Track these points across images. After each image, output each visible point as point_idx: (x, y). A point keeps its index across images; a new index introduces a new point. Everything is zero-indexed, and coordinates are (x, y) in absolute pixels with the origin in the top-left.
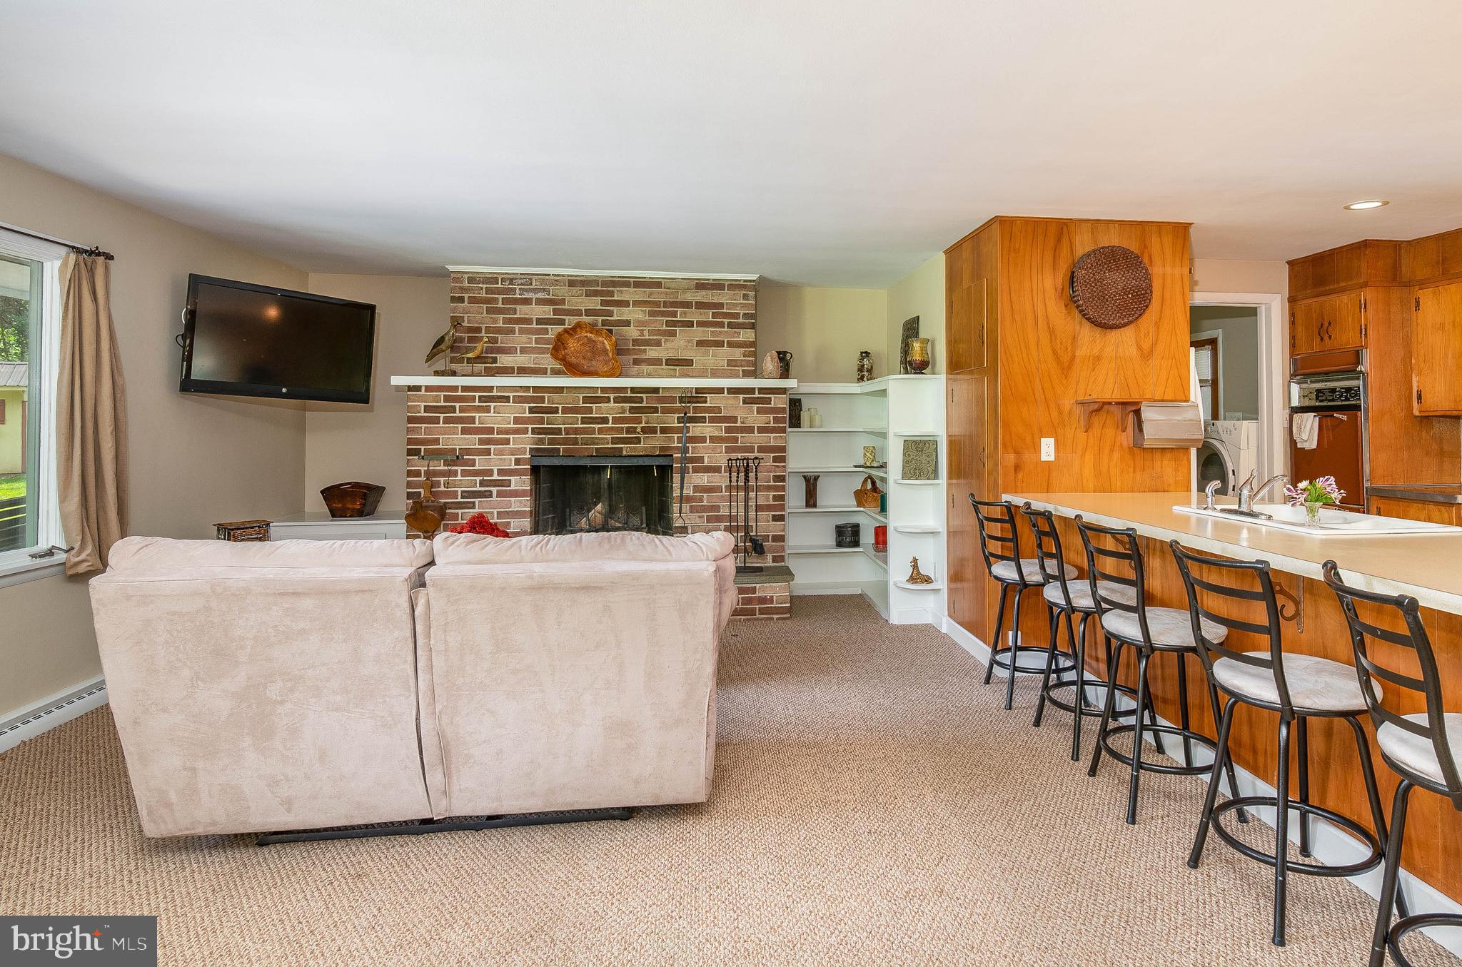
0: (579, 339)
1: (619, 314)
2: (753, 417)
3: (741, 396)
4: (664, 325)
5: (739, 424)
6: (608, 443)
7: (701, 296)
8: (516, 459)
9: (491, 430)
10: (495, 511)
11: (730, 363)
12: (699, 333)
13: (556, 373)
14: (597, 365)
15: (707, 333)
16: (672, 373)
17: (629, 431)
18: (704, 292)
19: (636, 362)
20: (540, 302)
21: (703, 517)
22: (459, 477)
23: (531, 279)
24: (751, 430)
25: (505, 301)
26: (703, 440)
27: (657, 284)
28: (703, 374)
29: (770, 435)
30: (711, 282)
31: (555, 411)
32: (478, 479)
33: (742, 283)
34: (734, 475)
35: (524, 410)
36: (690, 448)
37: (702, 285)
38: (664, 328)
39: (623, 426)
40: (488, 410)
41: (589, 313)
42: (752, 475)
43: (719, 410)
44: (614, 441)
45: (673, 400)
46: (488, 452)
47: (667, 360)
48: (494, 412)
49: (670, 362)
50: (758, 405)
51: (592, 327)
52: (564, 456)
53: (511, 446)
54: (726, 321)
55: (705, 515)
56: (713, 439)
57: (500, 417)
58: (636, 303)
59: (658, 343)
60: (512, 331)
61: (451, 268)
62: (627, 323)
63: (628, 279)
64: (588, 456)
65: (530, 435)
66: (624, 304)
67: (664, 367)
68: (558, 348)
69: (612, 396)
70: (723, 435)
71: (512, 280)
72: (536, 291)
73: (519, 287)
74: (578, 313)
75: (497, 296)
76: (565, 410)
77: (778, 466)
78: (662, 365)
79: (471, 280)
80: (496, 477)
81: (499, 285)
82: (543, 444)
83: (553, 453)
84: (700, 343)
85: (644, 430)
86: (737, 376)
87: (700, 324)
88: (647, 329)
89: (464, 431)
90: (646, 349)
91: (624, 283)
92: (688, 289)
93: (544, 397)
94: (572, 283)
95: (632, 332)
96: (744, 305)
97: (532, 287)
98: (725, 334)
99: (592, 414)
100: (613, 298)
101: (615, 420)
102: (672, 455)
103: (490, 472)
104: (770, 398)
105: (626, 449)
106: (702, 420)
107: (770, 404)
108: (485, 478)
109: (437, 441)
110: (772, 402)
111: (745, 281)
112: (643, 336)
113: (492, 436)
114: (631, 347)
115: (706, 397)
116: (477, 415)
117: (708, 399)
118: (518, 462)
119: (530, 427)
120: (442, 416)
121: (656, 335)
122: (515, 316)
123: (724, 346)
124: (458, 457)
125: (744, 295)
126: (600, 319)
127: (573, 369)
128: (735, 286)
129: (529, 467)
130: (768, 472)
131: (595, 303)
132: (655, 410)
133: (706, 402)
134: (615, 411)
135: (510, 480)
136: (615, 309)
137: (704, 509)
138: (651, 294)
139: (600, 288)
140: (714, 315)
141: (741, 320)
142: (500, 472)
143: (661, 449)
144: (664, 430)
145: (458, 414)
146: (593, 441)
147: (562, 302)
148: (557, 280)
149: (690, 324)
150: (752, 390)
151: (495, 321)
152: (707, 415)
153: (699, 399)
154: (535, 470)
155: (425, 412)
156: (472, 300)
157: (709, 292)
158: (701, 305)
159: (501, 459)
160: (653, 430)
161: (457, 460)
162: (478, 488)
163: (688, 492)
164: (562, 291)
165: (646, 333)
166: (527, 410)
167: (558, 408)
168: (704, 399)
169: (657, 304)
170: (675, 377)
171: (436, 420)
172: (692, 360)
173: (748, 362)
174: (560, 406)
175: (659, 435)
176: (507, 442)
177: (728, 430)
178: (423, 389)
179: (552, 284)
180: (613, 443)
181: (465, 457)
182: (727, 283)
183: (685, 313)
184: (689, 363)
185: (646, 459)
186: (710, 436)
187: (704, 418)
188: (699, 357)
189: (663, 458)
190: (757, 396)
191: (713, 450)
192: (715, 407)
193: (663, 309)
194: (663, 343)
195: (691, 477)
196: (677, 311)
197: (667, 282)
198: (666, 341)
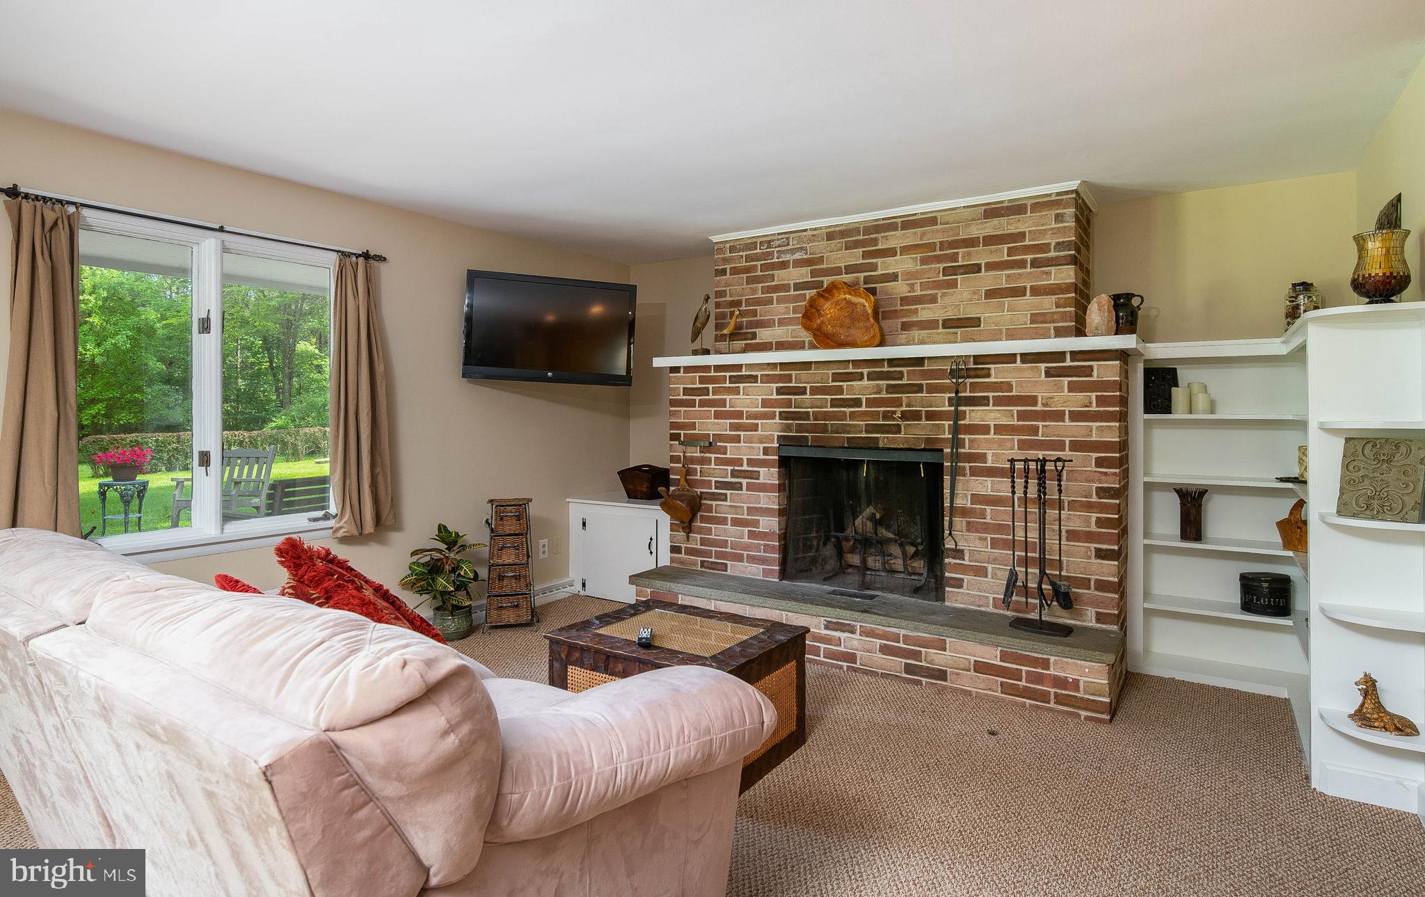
0: (837, 303)
1: (885, 266)
2: (1062, 396)
3: (1043, 366)
4: (941, 275)
5: (1039, 408)
6: (861, 432)
7: (991, 227)
8: (764, 448)
9: (739, 415)
10: (745, 506)
11: (1035, 318)
12: (989, 280)
13: (813, 347)
14: (857, 334)
15: (1001, 279)
16: (952, 337)
17: (887, 416)
18: (995, 221)
19: (906, 327)
20: (799, 263)
21: (986, 539)
22: (713, 466)
23: (788, 238)
24: (1059, 416)
25: (764, 267)
26: (984, 429)
27: (931, 220)
28: (995, 336)
29: (1091, 424)
30: (1006, 204)
31: (802, 391)
32: (730, 468)
33: (1053, 198)
34: (1020, 482)
35: (769, 391)
36: (967, 441)
37: (992, 212)
38: (941, 277)
39: (879, 409)
40: (736, 391)
41: (850, 269)
42: (1051, 484)
43: (1009, 386)
44: (869, 429)
45: (939, 374)
46: (737, 439)
47: (945, 321)
48: (743, 394)
49: (948, 324)
50: (1070, 379)
51: (852, 287)
52: (814, 446)
53: (760, 432)
54: (1029, 257)
55: (989, 536)
56: (1000, 429)
57: (749, 399)
58: (906, 250)
59: (933, 299)
60: (770, 301)
61: (716, 239)
62: (894, 277)
63: (894, 220)
64: (839, 448)
65: (777, 420)
66: (890, 252)
67: (941, 330)
68: (810, 315)
69: (865, 371)
70: (1016, 423)
71: (769, 242)
72: (793, 251)
73: (777, 249)
74: (837, 271)
75: (755, 263)
76: (815, 391)
77: (1106, 474)
78: (938, 328)
79: (732, 249)
80: (745, 467)
81: (758, 251)
82: (791, 431)
83: (799, 442)
84: (990, 294)
85: (905, 417)
86: (1046, 336)
87: (991, 266)
88: (918, 281)
89: (718, 415)
90: (916, 309)
91: (888, 226)
92: (973, 220)
93: (791, 375)
94: (830, 236)
95: (900, 288)
96: (1056, 232)
97: (789, 247)
98: (1028, 277)
99: (842, 394)
100: (877, 248)
101: (870, 402)
102: (942, 450)
103: (739, 462)
104: (1091, 367)
105: (884, 439)
106: (984, 401)
107: (1091, 376)
108: (736, 468)
109: (693, 426)
110: (1095, 373)
111: (1058, 194)
112: (914, 291)
113: (740, 421)
114: (899, 308)
115: (989, 369)
116: (728, 397)
117: (993, 372)
118: (766, 451)
119: (778, 410)
120: (698, 398)
121: (931, 289)
122: (773, 283)
123: (1025, 295)
124: (711, 443)
125: (1057, 216)
126: (862, 275)
127: (824, 339)
128: (1042, 204)
129: (777, 458)
130: (1089, 481)
131: (855, 257)
132: (919, 388)
133: (988, 376)
134: (868, 392)
135: (759, 472)
136: (879, 261)
137: (986, 528)
138: (923, 235)
139: (861, 237)
140: (1011, 252)
141: (1052, 254)
142: (751, 462)
143: (928, 440)
144: (931, 416)
145: (711, 397)
146: (845, 429)
147: (821, 260)
148: (814, 235)
149: (976, 268)
150: (1059, 356)
151: (754, 291)
152: (991, 395)
153: (979, 372)
154: (784, 462)
155: (684, 395)
156: (735, 271)
157: (1004, 220)
158: (990, 240)
159: (750, 447)
160: (916, 416)
161: (710, 447)
162: (729, 479)
163: (959, 502)
164: (820, 248)
165: (918, 287)
166: (775, 391)
167: (805, 388)
168: (986, 371)
169: (931, 247)
170: (956, 342)
171: (692, 404)
172: (980, 319)
173: (1064, 317)
174: (808, 386)
175: (924, 422)
176: (755, 428)
177: (1022, 415)
178: (682, 370)
179: (810, 241)
180: (867, 432)
181: (718, 444)
182: (1029, 203)
183: (969, 254)
184: (975, 322)
185: (909, 453)
186: (994, 425)
187: (987, 398)
188: (989, 314)
189: (930, 453)
190: (1068, 363)
191: (1001, 444)
192: (1002, 382)
193: (938, 253)
194: (939, 298)
195: (968, 481)
196: (958, 253)
197: (945, 215)
198: (944, 295)
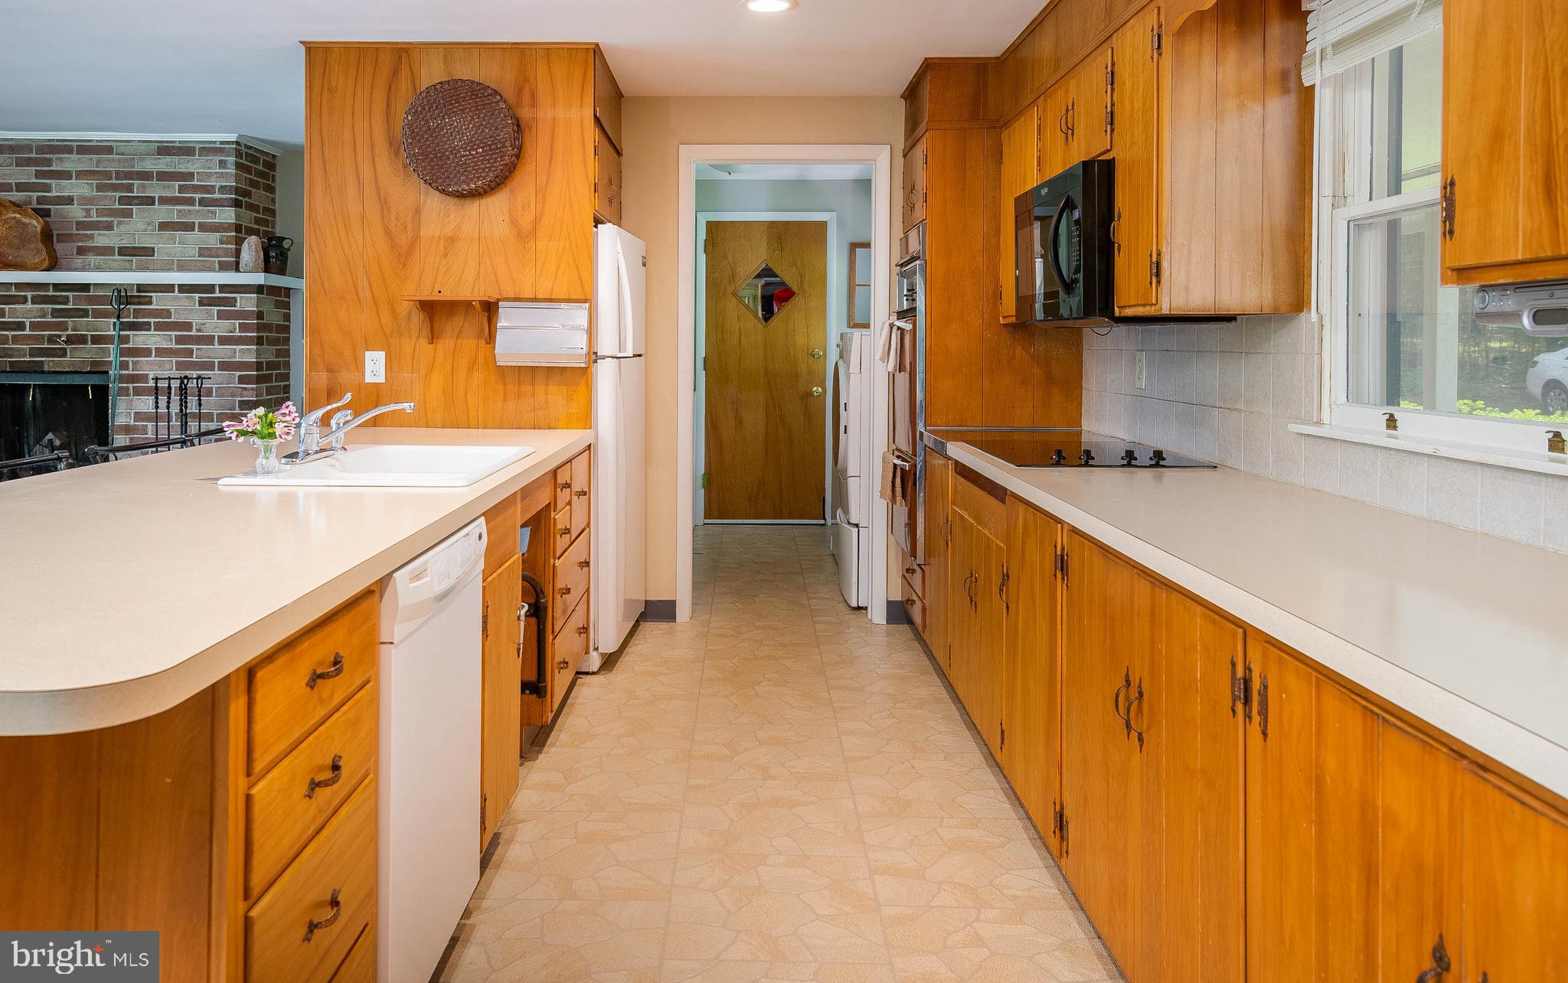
0: (6, 222)
1: (59, 188)
2: (213, 324)
3: (197, 296)
4: (117, 203)
5: (193, 333)
6: (24, 356)
7: (164, 164)
11: (202, 252)
12: (161, 213)
15: (173, 213)
16: (127, 265)
17: (51, 340)
18: (168, 159)
19: (81, 251)
24: (209, 340)
26: (147, 352)
27: (106, 149)
28: (167, 267)
29: (235, 347)
30: (177, 145)
33: (218, 145)
34: (163, 399)
36: (131, 364)
37: (165, 150)
38: (117, 206)
39: (44, 333)
41: (21, 187)
42: (192, 401)
43: (168, 313)
44: (34, 353)
45: (105, 300)
47: (120, 249)
49: (123, 251)
50: (218, 308)
51: (22, 207)
54: (197, 196)
56: (160, 352)
58: (80, 175)
59: (109, 227)
62: (68, 201)
63: (70, 144)
64: (2, 372)
66: (67, 175)
67: (117, 257)
69: (29, 295)
70: (174, 346)
77: (245, 389)
78: (113, 255)
84: (164, 226)
85: (71, 339)
86: (212, 270)
87: (164, 200)
88: (95, 207)
90: (93, 234)
92: (147, 154)
95: (76, 212)
96: (222, 176)
98: (196, 214)
99: (4, 317)
100: (50, 168)
101: (34, 326)
102: (107, 372)
104: (235, 299)
105: (49, 362)
106: (146, 327)
107: (235, 306)
110: (238, 304)
111: (222, 143)
112: (90, 216)
114: (75, 231)
115: (151, 297)
117: (154, 300)
121: (106, 216)
123: (194, 230)
125: (221, 162)
126: (34, 195)
128: (208, 149)
130: (234, 396)
131: (28, 174)
132: (84, 313)
133: (150, 303)
134: (34, 314)
136: (53, 182)
138: (98, 163)
139: (34, 155)
140: (181, 189)
141: (217, 196)
143: (93, 363)
144: (96, 340)
146: (7, 353)
149: (150, 201)
150: (210, 288)
152: (152, 320)
153: (142, 300)
157: (175, 158)
158: (163, 176)
160: (82, 340)
163: (120, 421)
165: (94, 213)
168: (148, 299)
169: (107, 175)
170: (131, 270)
172: (153, 249)
173: (226, 253)
175: (89, 346)
177: (180, 340)
180: (31, 356)
182: (198, 146)
183: (143, 186)
184: (149, 252)
185: (78, 377)
186: (156, 348)
187: (149, 323)
188: (167, 246)
189: (96, 376)
190: (217, 294)
191: (161, 366)
192: (162, 309)
193: (114, 181)
194: (115, 226)
195: (132, 400)
196: (133, 184)
197: (121, 146)
198: (119, 223)
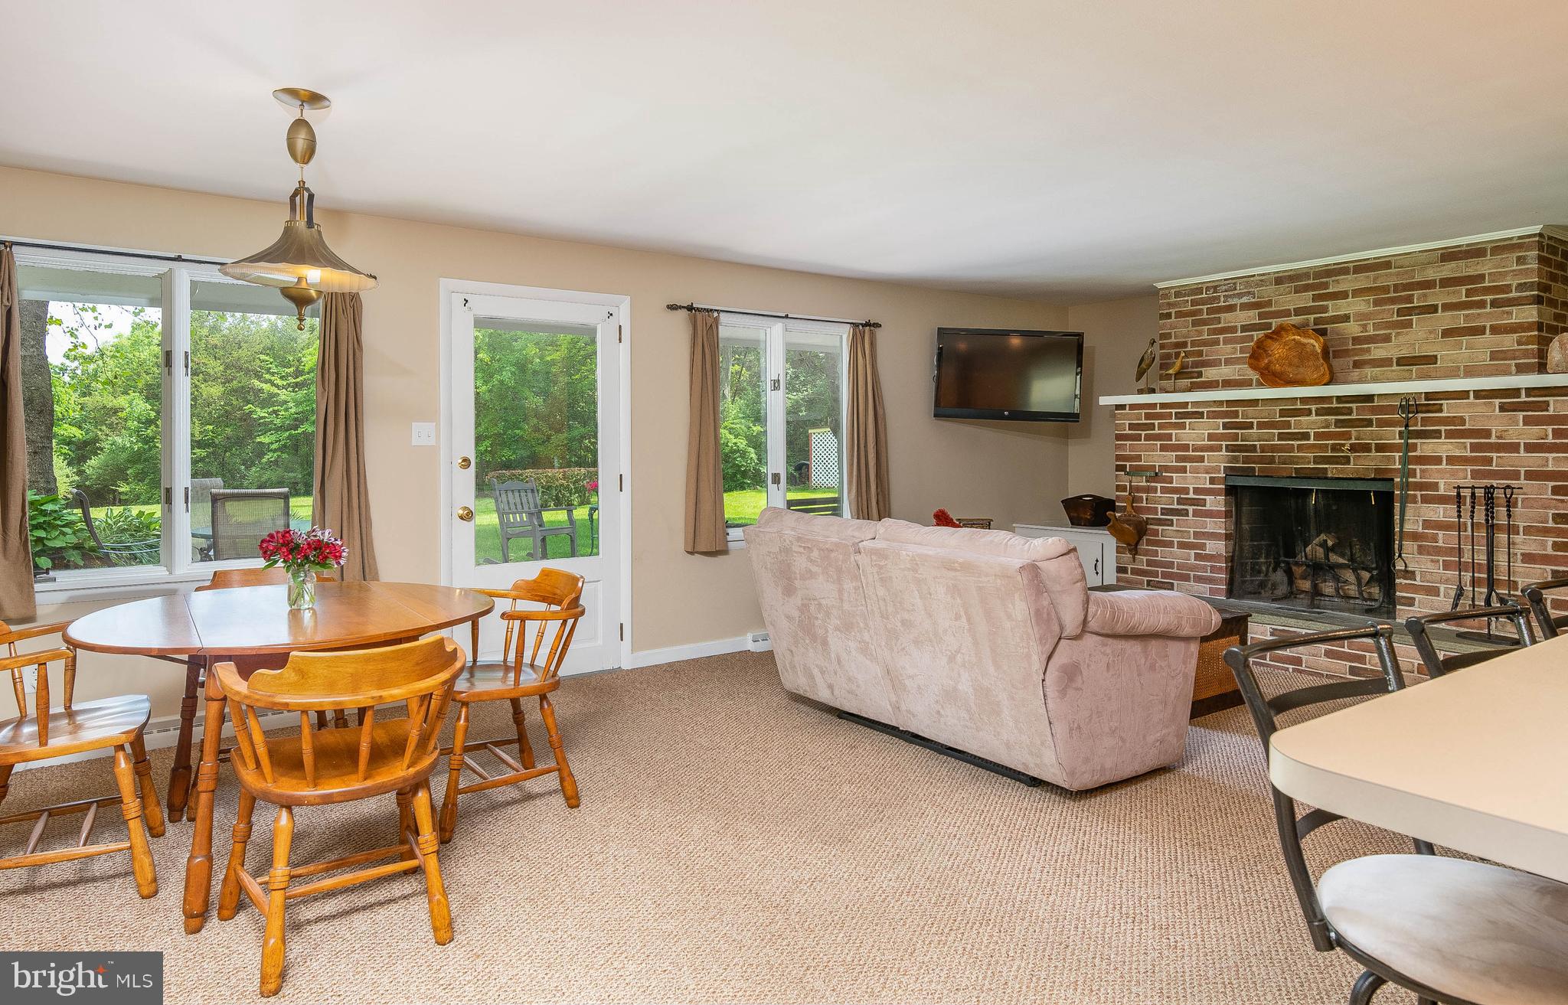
0: (1285, 344)
1: (1334, 308)
2: (1517, 429)
3: (1497, 401)
4: (1395, 316)
5: (1493, 440)
6: (1309, 463)
7: (1449, 270)
8: (1210, 478)
9: (1186, 448)
10: (1192, 530)
11: (1495, 356)
12: (1445, 319)
13: (1260, 385)
14: (1308, 373)
15: (1460, 319)
16: (1407, 375)
17: (1334, 448)
18: (1453, 264)
19: (1357, 365)
20: (1245, 307)
21: (1438, 561)
22: (1159, 494)
23: (1235, 284)
24: (1514, 447)
25: (1210, 311)
26: (1437, 460)
27: (1385, 264)
28: (1453, 373)
29: (1546, 454)
30: (1464, 248)
31: (1250, 426)
32: (1176, 496)
33: (1516, 241)
34: (1466, 508)
35: (1218, 426)
36: (1418, 471)
37: (1449, 255)
38: (1395, 318)
39: (1327, 442)
40: (1182, 426)
41: (1298, 312)
42: (1500, 510)
43: (1462, 421)
44: (1317, 460)
45: (1390, 409)
46: (1184, 470)
47: (1399, 359)
48: (1189, 429)
49: (1401, 362)
50: (1524, 413)
51: (1299, 328)
52: (1261, 476)
53: (1206, 463)
54: (1488, 298)
55: (1441, 559)
56: (1451, 460)
57: (1195, 434)
58: (1357, 293)
59: (1387, 339)
60: (1216, 342)
61: (1160, 285)
62: (1346, 318)
63: (1346, 265)
64: (1287, 477)
65: (1224, 453)
66: (1343, 295)
67: (1395, 367)
68: (1256, 356)
69: (1313, 407)
70: (1469, 454)
71: (1215, 288)
72: (1241, 296)
73: (1224, 294)
74: (1286, 313)
75: (1201, 307)
76: (1261, 426)
77: (1562, 501)
78: (1391, 366)
79: (1178, 294)
80: (1191, 495)
81: (1204, 295)
82: (1238, 462)
83: (1248, 473)
84: (1447, 333)
85: (1354, 448)
86: (1507, 371)
87: (1447, 307)
88: (1371, 322)
89: (1163, 448)
90: (1369, 348)
91: (1341, 270)
92: (1430, 263)
93: (1237, 411)
94: (1279, 280)
95: (1353, 328)
96: (1520, 272)
97: (1236, 292)
98: (1487, 317)
99: (1290, 428)
100: (1328, 291)
101: (1318, 436)
102: (1393, 480)
103: (1186, 491)
104: (1547, 402)
105: (1332, 469)
106: (1436, 434)
107: (1547, 410)
108: (1182, 496)
109: (1139, 458)
110: (1551, 408)
111: (1521, 237)
112: (1366, 331)
113: (1187, 453)
114: (1351, 347)
115: (1441, 405)
116: (1174, 432)
117: (1445, 407)
118: (1212, 481)
119: (1224, 443)
120: (1143, 433)
121: (1384, 329)
122: (1220, 326)
123: (1484, 334)
124: (1156, 474)
125: (1519, 258)
126: (1312, 317)
127: (1272, 377)
128: (1503, 247)
129: (1224, 487)
130: (1545, 508)
131: (1305, 300)
132: (1369, 423)
133: (1441, 411)
134: (1318, 425)
135: (1205, 500)
136: (1330, 303)
137: (1438, 551)
138: (1375, 279)
139: (1311, 281)
140: (1469, 293)
141: (1513, 294)
142: (1197, 491)
143: (1378, 471)
144: (1380, 448)
145: (1157, 431)
146: (1292, 460)
147: (1269, 303)
148: (1262, 281)
149: (1433, 309)
150: (1515, 392)
151: (1200, 333)
152: (1443, 428)
153: (1432, 408)
154: (1231, 491)
155: (1129, 430)
156: (1179, 314)
157: (1462, 262)
158: (1446, 282)
159: (1196, 477)
160: (1366, 448)
161: (1156, 477)
162: (1175, 506)
163: (1408, 527)
164: (1269, 292)
165: (1370, 328)
166: (1221, 426)
167: (1252, 423)
168: (1438, 407)
169: (1385, 289)
170: (1410, 379)
171: (1138, 438)
172: (1436, 356)
173: (1526, 354)
174: (1255, 421)
175: (1373, 454)
176: (1201, 459)
178: (1128, 407)
179: (1258, 285)
180: (1315, 463)
181: (1164, 474)
182: (1490, 246)
183: (1425, 295)
184: (1433, 359)
185: (1359, 483)
186: (1447, 456)
187: (1439, 431)
188: (1447, 353)
189: (1380, 482)
190: (1523, 398)
191: (1453, 474)
192: (1454, 417)
193: (1392, 295)
194: (1393, 338)
195: (1421, 507)
196: (1413, 295)
197: (1400, 259)
198: (1398, 334)
